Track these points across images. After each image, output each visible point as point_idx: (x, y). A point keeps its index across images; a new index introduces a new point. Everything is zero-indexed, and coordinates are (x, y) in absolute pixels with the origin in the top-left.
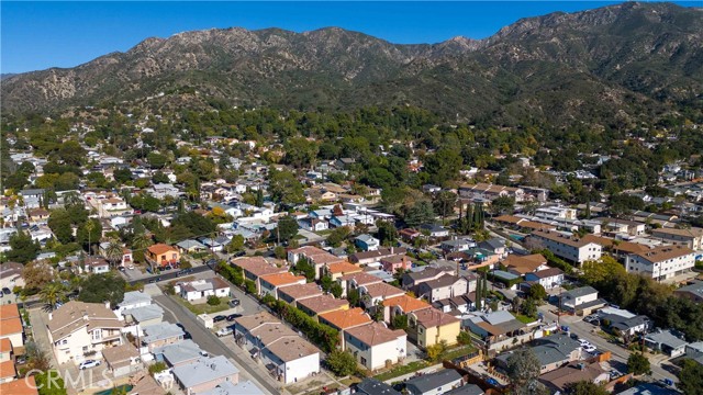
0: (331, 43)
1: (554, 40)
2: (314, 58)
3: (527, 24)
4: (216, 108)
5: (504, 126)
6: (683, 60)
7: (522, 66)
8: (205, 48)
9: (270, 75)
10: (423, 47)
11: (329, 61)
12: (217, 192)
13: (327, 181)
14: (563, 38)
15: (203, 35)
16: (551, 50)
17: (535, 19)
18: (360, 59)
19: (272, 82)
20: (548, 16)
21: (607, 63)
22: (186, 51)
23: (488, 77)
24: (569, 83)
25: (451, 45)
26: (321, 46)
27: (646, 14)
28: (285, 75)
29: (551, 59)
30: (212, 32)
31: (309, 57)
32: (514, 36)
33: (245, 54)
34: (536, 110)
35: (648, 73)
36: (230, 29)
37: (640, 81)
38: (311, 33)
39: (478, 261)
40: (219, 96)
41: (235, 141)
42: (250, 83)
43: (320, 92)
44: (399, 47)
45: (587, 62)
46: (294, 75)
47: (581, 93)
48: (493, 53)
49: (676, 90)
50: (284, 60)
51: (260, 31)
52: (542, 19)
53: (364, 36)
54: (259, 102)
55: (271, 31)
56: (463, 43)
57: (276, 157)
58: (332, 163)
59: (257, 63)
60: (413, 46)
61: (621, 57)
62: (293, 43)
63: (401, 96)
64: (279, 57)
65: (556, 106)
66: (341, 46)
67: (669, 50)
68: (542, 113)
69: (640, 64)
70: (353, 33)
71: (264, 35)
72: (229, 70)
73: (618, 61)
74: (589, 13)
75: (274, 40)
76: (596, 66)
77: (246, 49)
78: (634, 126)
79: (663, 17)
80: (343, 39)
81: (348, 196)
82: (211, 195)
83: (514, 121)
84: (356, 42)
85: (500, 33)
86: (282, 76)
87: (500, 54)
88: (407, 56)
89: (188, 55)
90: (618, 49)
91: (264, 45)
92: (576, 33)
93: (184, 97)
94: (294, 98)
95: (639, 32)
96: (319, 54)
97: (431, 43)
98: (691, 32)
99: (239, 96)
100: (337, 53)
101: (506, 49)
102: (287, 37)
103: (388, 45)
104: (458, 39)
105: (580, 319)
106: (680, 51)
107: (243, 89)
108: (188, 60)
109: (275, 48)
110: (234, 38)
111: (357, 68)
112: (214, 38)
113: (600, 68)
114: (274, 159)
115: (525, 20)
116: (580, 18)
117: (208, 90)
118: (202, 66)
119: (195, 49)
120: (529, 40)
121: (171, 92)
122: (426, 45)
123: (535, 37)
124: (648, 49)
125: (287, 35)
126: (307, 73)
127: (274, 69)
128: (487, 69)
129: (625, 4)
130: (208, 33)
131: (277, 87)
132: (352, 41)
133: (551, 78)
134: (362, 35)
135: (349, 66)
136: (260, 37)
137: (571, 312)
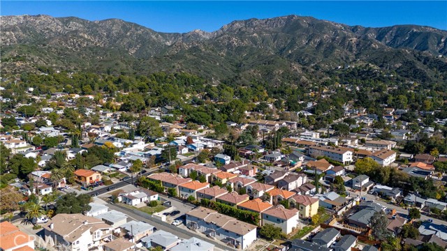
0: (115, 30)
1: (255, 35)
2: (105, 38)
3: (237, 24)
4: (43, 72)
5: (243, 85)
6: (322, 49)
7: (240, 49)
8: (21, 28)
9: (77, 49)
10: (176, 35)
11: (115, 41)
12: (91, 131)
13: (163, 121)
14: (260, 34)
15: (18, 19)
16: (254, 41)
17: (242, 21)
18: (137, 41)
19: (79, 54)
20: (249, 20)
21: (284, 49)
22: (6, 30)
23: (222, 56)
24: (273, 61)
25: (194, 35)
26: (109, 31)
27: (300, 22)
28: (88, 50)
29: (254, 46)
30: (25, 17)
31: (100, 37)
32: (230, 30)
33: (52, 34)
34: (258, 76)
35: (306, 56)
36: (39, 16)
37: (303, 60)
38: (100, 22)
39: (292, 165)
40: (42, 63)
41: (77, 96)
42: (62, 54)
43: (119, 62)
44: (161, 34)
45: (273, 48)
46: (94, 50)
47: (281, 66)
48: (222, 41)
49: (323, 65)
50: (85, 39)
51: (63, 18)
52: (246, 22)
53: (139, 26)
54: (72, 68)
55: (71, 19)
56: (201, 34)
57: (117, 106)
58: (157, 109)
59: (66, 41)
60: (170, 34)
61: (291, 46)
62: (88, 28)
63: (177, 66)
64: (81, 37)
65: (269, 74)
66: (122, 32)
67: (315, 43)
68: (261, 78)
69: (302, 50)
70: (130, 23)
71: (66, 21)
72: (44, 45)
73: (290, 48)
74: (271, 20)
75: (73, 26)
76: (278, 51)
77: (53, 30)
78: (311, 85)
79: (309, 25)
80: (124, 27)
81: (187, 131)
82: (87, 134)
83: (247, 82)
84: (133, 29)
85: (222, 29)
86: (85, 50)
87: (226, 42)
88: (167, 40)
89: (8, 33)
90: (289, 41)
91: (66, 28)
92: (266, 31)
93: (17, 64)
94: (101, 65)
95: (298, 32)
96: (108, 36)
97: (181, 33)
98: (325, 33)
99: (56, 63)
100: (121, 36)
101: (229, 39)
102: (83, 24)
103: (154, 32)
104: (197, 31)
105: (365, 193)
106: (320, 44)
107: (59, 59)
108: (8, 37)
109: (76, 31)
110: (42, 22)
111: (135, 46)
112: (27, 22)
113: (281, 51)
114: (114, 108)
115: (236, 22)
116: (266, 22)
117: (32, 59)
118: (20, 41)
119: (13, 29)
120: (241, 34)
121: (7, 60)
122: (178, 34)
123: (244, 32)
124: (304, 42)
125: (83, 22)
126: (104, 49)
127: (79, 45)
128: (220, 51)
129: (289, 16)
130: (22, 18)
131: (84, 58)
132: (130, 29)
133: (259, 57)
134: (136, 25)
135: (130, 45)
136: (63, 22)
137: (359, 189)
